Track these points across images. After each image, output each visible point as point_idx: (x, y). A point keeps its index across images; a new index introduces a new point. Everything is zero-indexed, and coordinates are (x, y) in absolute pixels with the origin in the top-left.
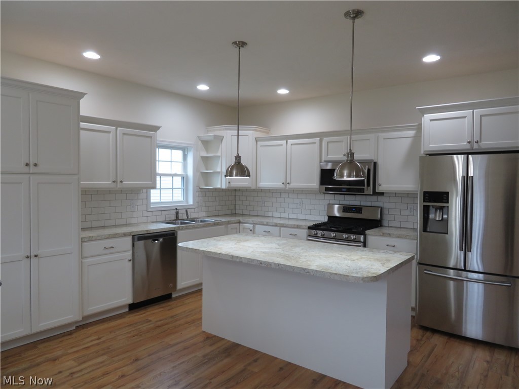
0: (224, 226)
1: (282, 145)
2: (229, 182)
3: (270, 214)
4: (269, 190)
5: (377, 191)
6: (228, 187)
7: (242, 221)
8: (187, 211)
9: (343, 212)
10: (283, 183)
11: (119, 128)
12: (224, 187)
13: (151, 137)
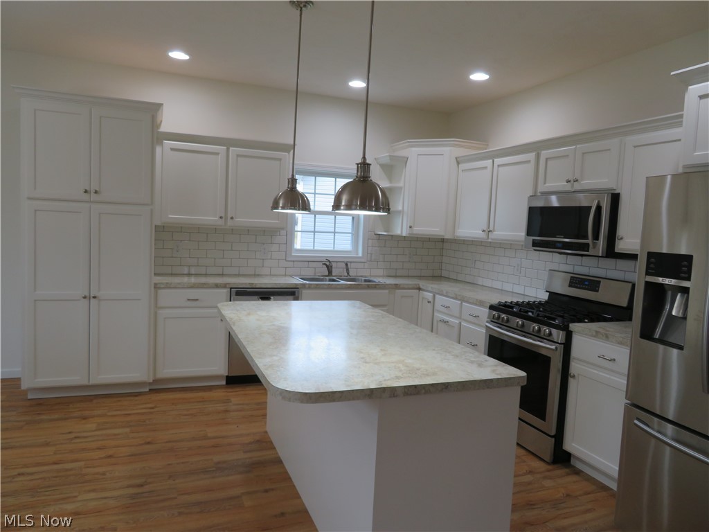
0: (387, 291)
1: (486, 168)
2: (411, 227)
3: (480, 281)
4: (481, 242)
5: (617, 250)
6: (409, 234)
7: (421, 287)
8: (347, 265)
9: (570, 286)
10: (484, 231)
11: (231, 148)
12: (404, 235)
13: (280, 160)
